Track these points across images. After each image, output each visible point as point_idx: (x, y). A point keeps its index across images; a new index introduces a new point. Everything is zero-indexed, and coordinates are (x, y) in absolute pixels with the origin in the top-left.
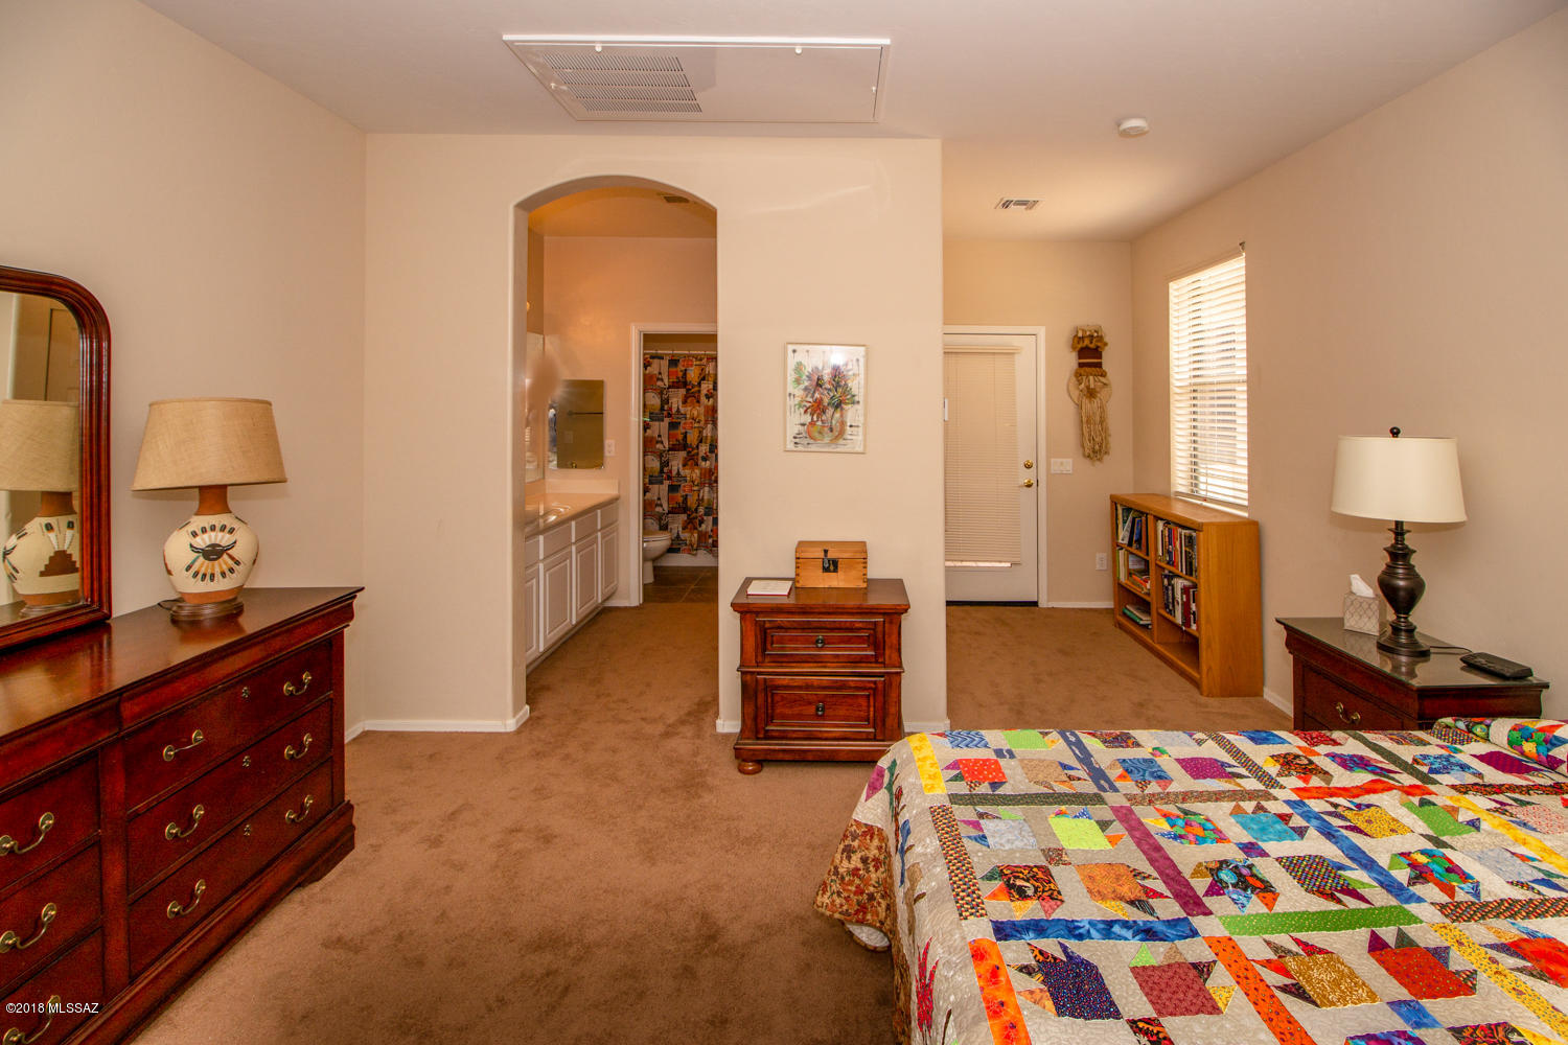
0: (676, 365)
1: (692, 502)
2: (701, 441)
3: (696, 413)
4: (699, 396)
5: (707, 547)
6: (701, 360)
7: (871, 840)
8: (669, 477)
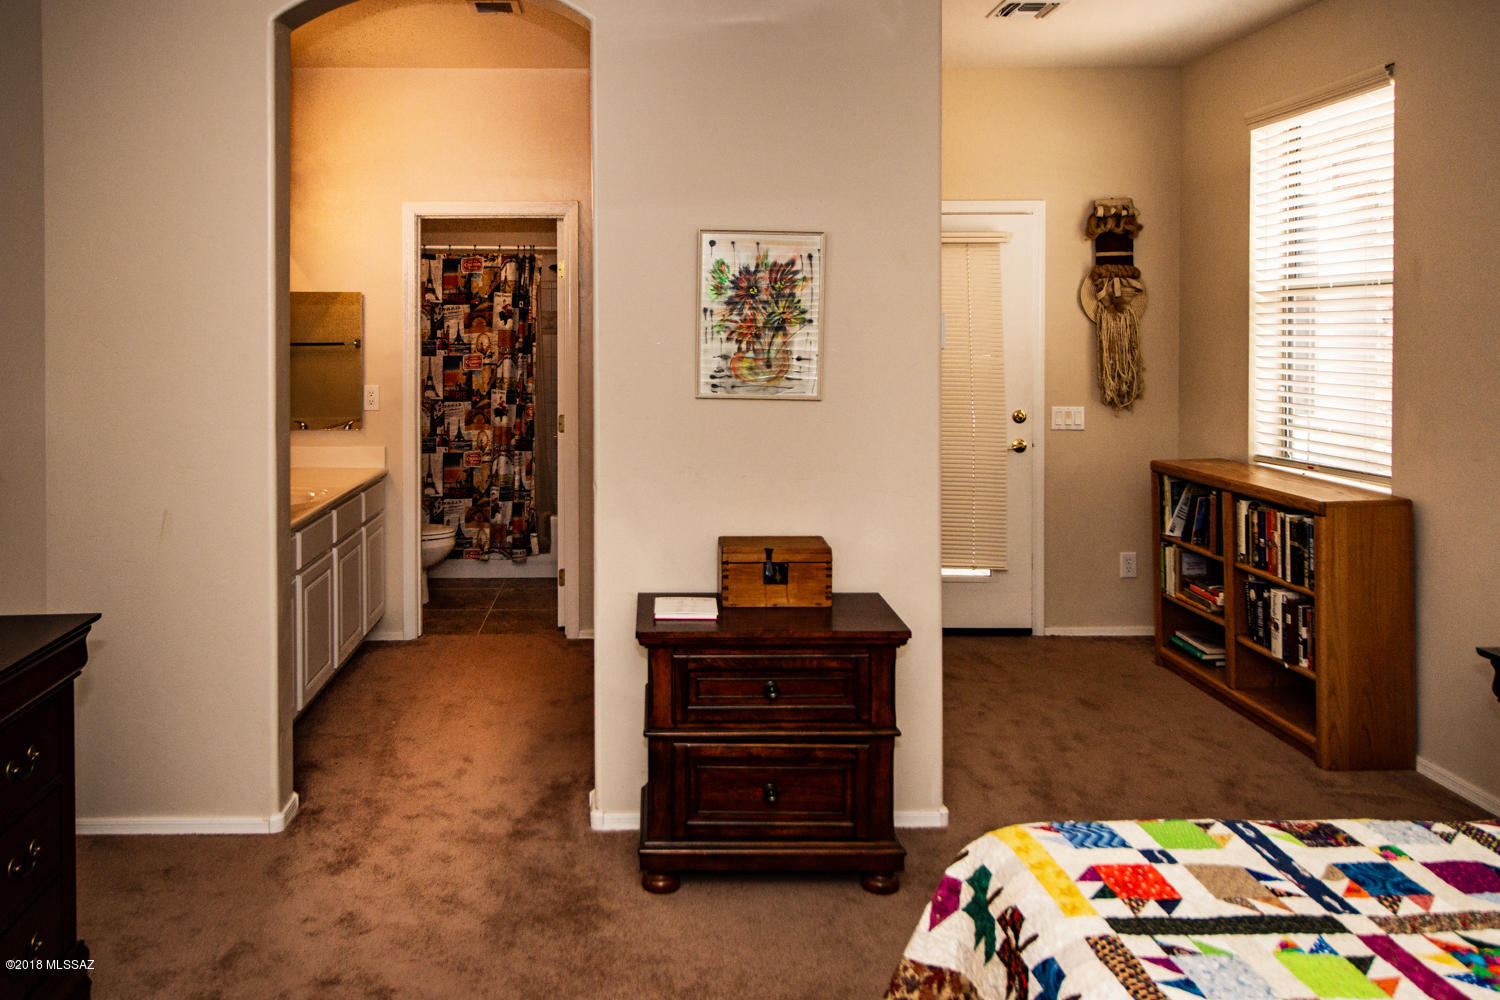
0: (455, 269)
1: (480, 478)
2: (493, 386)
3: (486, 342)
4: (491, 316)
5: (504, 548)
6: (493, 259)
7: (940, 990)
8: (445, 442)
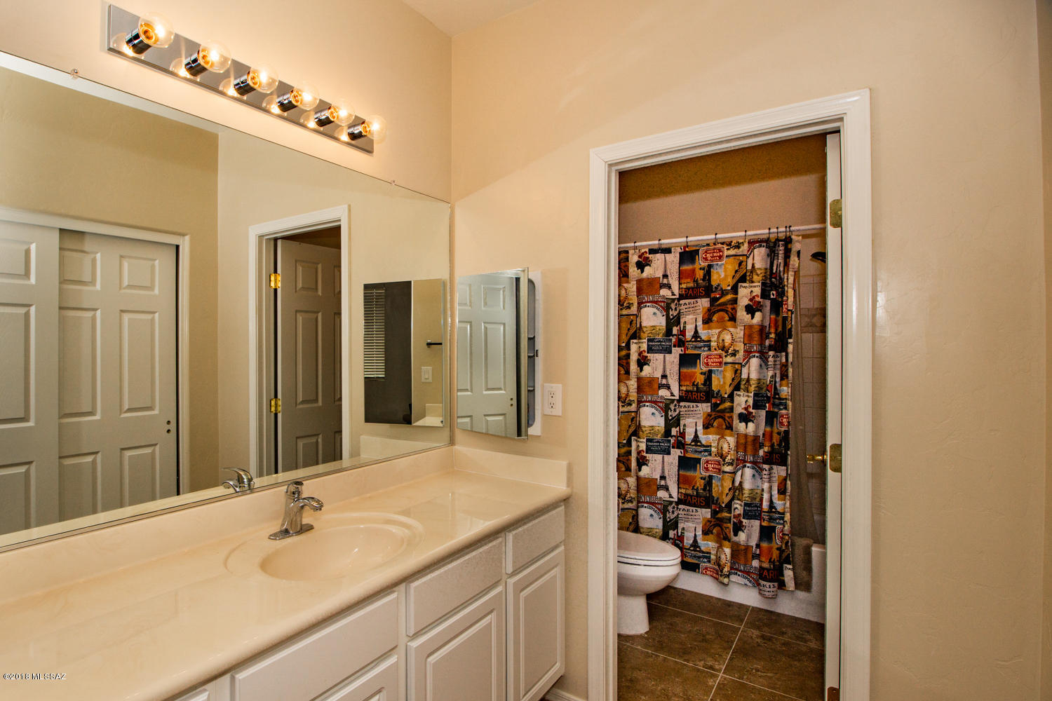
0: (693, 261)
1: (721, 488)
2: (737, 388)
3: (728, 339)
4: (734, 309)
5: (748, 573)
6: (738, 246)
8: (680, 445)
